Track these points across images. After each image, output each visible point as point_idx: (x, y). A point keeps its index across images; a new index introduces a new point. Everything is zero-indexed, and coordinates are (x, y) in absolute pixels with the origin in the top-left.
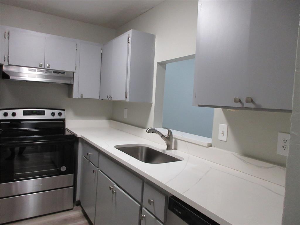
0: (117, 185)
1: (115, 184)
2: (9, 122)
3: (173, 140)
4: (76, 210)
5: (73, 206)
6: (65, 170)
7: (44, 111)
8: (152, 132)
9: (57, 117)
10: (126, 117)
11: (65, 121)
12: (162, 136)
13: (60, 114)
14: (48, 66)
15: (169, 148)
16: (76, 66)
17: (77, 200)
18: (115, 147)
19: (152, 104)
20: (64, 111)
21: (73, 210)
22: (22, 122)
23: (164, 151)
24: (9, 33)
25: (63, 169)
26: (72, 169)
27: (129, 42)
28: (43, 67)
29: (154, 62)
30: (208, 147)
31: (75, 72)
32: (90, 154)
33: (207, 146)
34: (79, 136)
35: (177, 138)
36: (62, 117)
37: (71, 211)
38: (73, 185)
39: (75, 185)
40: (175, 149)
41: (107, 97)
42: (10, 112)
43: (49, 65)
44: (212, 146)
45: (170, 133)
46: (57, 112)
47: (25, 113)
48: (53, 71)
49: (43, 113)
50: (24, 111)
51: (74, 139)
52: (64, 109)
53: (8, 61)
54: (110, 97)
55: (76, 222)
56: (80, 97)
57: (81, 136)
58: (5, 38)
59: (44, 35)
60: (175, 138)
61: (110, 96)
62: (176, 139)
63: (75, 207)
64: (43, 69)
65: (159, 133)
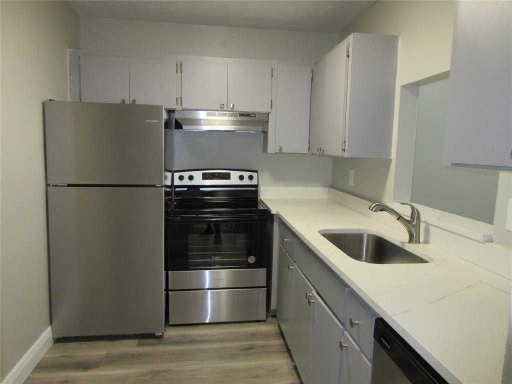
0: (318, 293)
1: (313, 289)
2: (186, 189)
3: (422, 226)
4: (271, 323)
5: (267, 317)
6: (254, 262)
7: (230, 173)
8: (381, 211)
9: (246, 182)
10: (352, 183)
11: (259, 189)
12: (400, 218)
13: (251, 178)
14: (231, 107)
15: (412, 239)
16: (272, 103)
17: (272, 309)
18: (319, 232)
19: (391, 160)
20: (256, 173)
21: (267, 322)
22: (201, 189)
23: (403, 243)
24: (181, 65)
25: (252, 260)
26: (264, 261)
27: (348, 56)
28: (225, 109)
29: (395, 85)
30: (483, 243)
31: (270, 113)
32: (286, 241)
33: (481, 241)
34: (273, 212)
35: (430, 223)
36: (254, 182)
37: (264, 323)
38: (265, 285)
39: (268, 286)
40: (426, 242)
41: (318, 151)
42: (186, 175)
43: (233, 105)
44: (493, 241)
45: (415, 214)
46: (246, 174)
47: (205, 177)
48: (238, 113)
49: (227, 176)
50: (203, 173)
51: (267, 217)
52: (257, 170)
53: (181, 104)
54: (321, 150)
55: (268, 341)
56: (278, 151)
57: (277, 212)
58: (177, 71)
59: (226, 60)
60: (425, 222)
61: (321, 148)
62: (427, 224)
63: (270, 319)
64: (225, 111)
65: (392, 211)
